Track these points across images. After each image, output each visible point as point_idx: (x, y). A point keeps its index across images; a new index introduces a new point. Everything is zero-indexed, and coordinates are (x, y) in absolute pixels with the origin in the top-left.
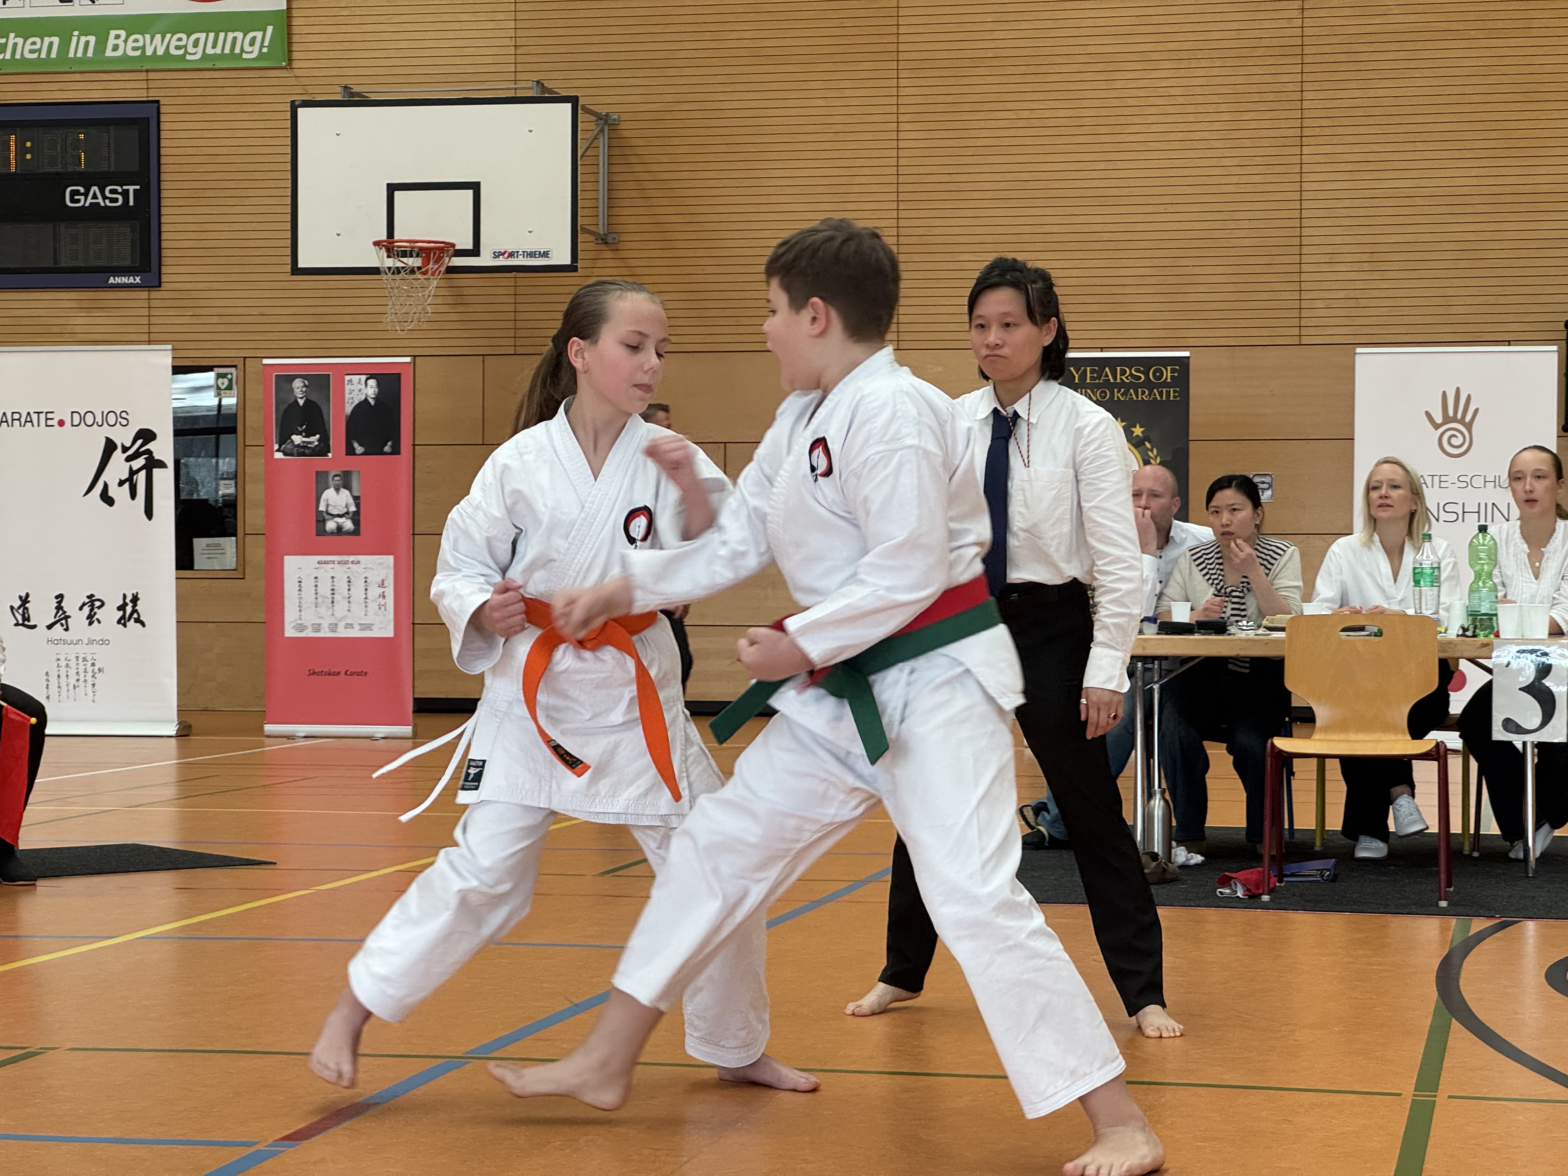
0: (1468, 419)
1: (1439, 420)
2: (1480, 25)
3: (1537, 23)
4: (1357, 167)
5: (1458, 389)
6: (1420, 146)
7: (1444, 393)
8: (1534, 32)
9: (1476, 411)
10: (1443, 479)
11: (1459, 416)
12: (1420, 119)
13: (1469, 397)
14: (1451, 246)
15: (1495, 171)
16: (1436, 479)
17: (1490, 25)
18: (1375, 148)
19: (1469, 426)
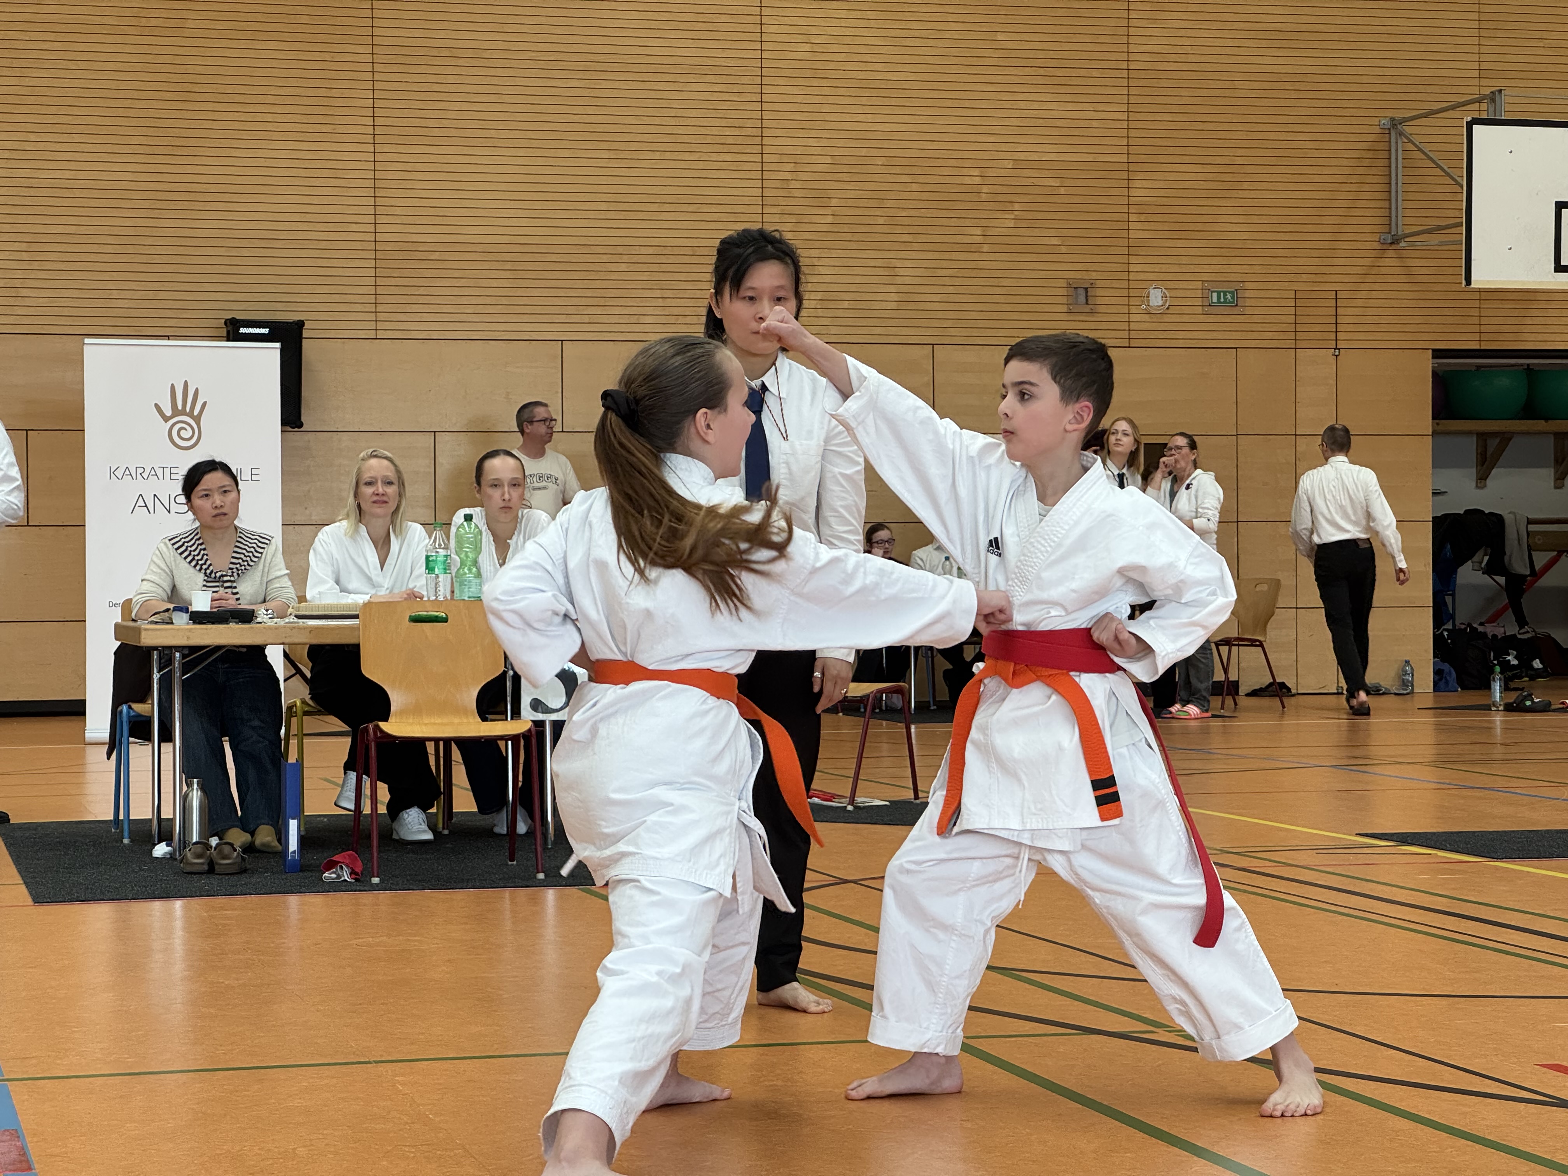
0: (196, 413)
1: (168, 413)
2: (134, 22)
3: (190, 24)
4: (15, 155)
5: (186, 383)
6: (77, 138)
7: (173, 386)
8: (187, 33)
9: (204, 405)
10: (173, 471)
11: (188, 410)
12: (76, 111)
13: (197, 391)
14: (110, 240)
15: (152, 168)
16: (167, 471)
17: (144, 22)
18: (32, 137)
19: (197, 419)
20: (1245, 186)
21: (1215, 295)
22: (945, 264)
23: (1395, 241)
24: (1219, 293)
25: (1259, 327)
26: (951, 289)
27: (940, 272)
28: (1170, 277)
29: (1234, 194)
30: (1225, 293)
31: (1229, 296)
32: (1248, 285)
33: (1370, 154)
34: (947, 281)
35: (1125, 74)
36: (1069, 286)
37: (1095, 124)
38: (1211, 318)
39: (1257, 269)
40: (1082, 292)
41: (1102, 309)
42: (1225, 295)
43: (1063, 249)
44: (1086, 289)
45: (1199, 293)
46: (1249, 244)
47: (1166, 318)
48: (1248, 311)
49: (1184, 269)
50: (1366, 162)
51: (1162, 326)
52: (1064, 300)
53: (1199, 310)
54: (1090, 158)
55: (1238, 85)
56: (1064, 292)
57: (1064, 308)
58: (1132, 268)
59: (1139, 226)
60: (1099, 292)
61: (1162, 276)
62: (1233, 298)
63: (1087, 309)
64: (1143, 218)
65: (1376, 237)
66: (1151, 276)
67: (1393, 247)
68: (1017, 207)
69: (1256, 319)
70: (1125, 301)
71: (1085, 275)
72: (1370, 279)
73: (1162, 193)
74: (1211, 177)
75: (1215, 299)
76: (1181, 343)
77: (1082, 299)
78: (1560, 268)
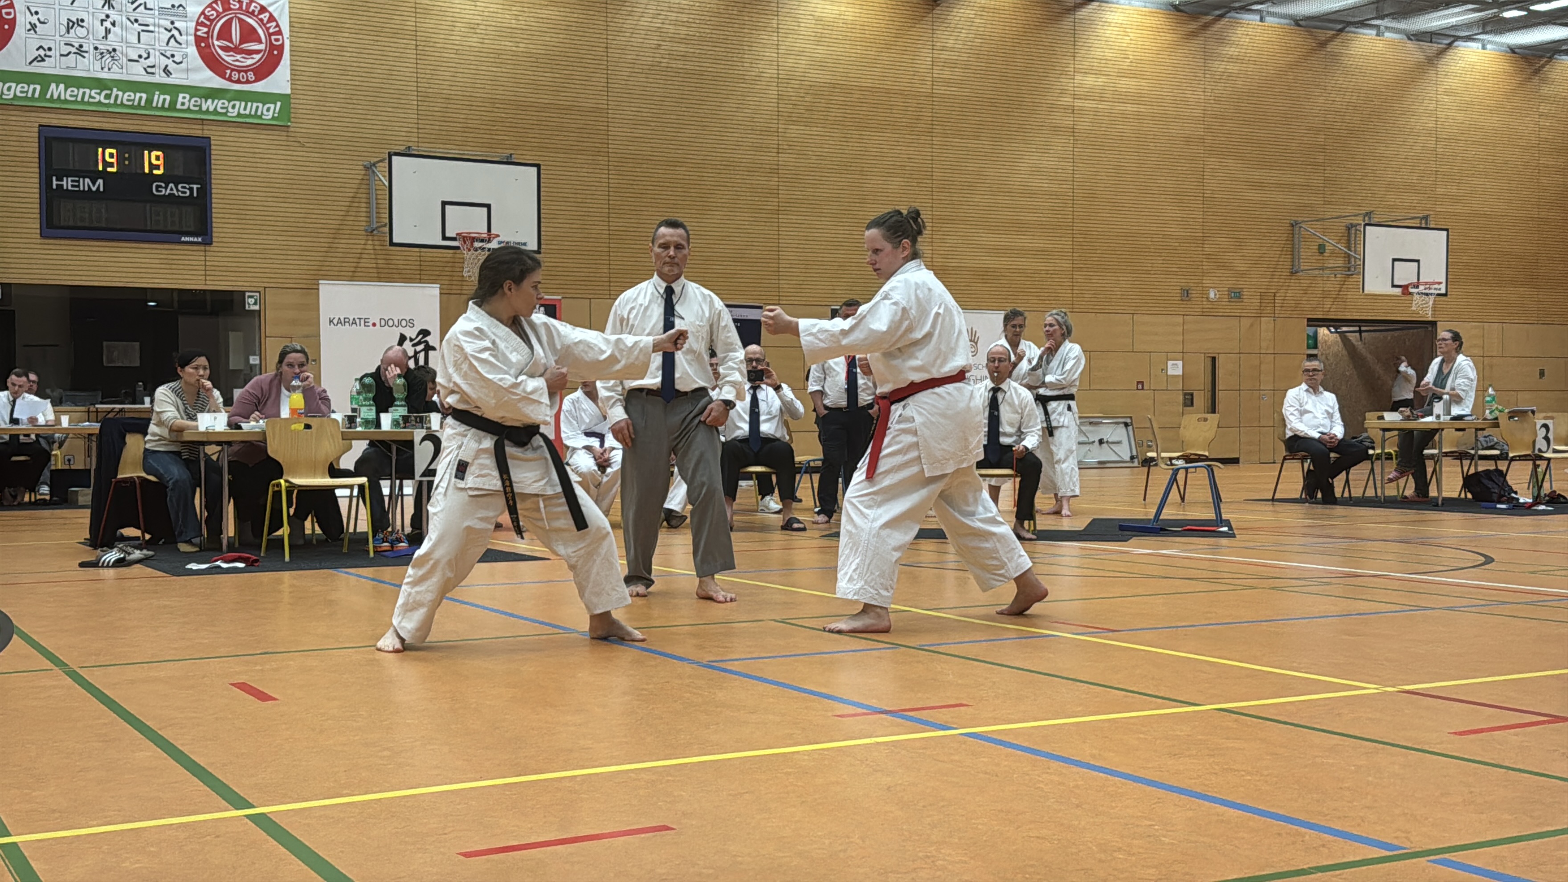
20: (1243, 247)
21: (1233, 293)
25: (1248, 308)
27: (1136, 283)
28: (1217, 285)
29: (1239, 251)
30: (1236, 292)
31: (1237, 294)
32: (1245, 289)
35: (1202, 199)
36: (1181, 289)
37: (1192, 220)
38: (1233, 303)
39: (1247, 283)
40: (1185, 291)
41: (1193, 299)
43: (1179, 273)
44: (1188, 291)
45: (1227, 293)
46: (1245, 272)
47: (1215, 303)
48: (1244, 300)
49: (1222, 282)
50: (1286, 238)
51: (1215, 307)
52: (1178, 295)
53: (1227, 300)
54: (1189, 234)
56: (1179, 291)
57: (1180, 299)
58: (1205, 282)
59: (1206, 264)
60: (1192, 292)
61: (1214, 285)
62: (1239, 294)
63: (1187, 298)
65: (1289, 270)
66: (1211, 285)
67: (1296, 275)
68: (1163, 255)
69: (1247, 304)
70: (1201, 296)
71: (1188, 285)
73: (1214, 250)
74: (1232, 243)
75: (1232, 295)
76: (1219, 314)
77: (1186, 295)
78: (1393, 286)
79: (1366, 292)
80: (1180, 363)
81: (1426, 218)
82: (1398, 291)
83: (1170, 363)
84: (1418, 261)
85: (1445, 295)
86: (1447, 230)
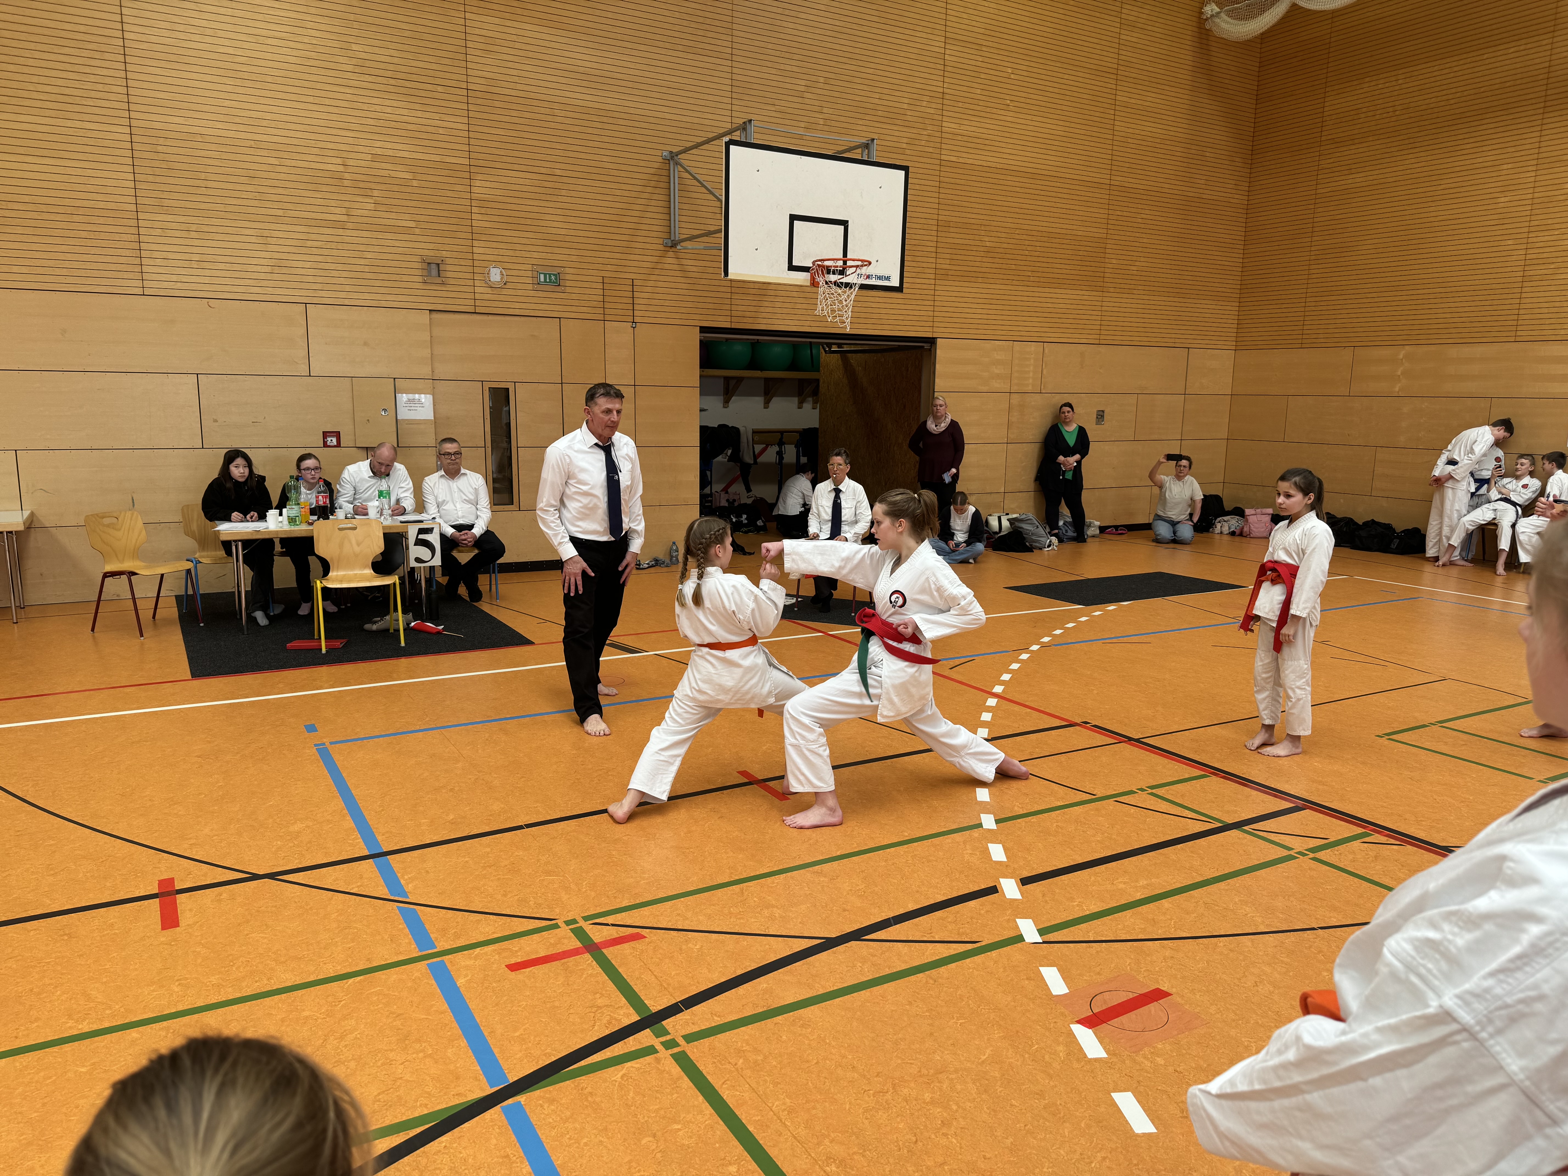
20: (564, 193)
21: (542, 276)
22: (313, 237)
23: (674, 245)
24: (545, 275)
25: (576, 303)
26: (320, 259)
27: (309, 243)
28: (506, 259)
29: (555, 198)
30: (550, 275)
31: (553, 277)
32: (568, 270)
33: (656, 178)
34: (315, 251)
35: (465, 92)
36: (424, 261)
37: (441, 131)
38: (540, 294)
39: (574, 258)
40: (434, 266)
41: (452, 281)
42: (550, 277)
43: (417, 231)
44: (438, 264)
45: (529, 274)
46: (567, 239)
47: (504, 292)
48: (568, 290)
49: (518, 253)
50: (653, 184)
51: (502, 298)
52: (419, 272)
53: (530, 287)
54: (438, 158)
55: (557, 112)
56: (419, 266)
57: (420, 279)
58: (475, 250)
59: (480, 217)
60: (449, 268)
61: (500, 258)
62: (556, 279)
63: (439, 280)
64: (483, 211)
65: (661, 241)
66: (492, 258)
67: (673, 249)
68: (376, 193)
69: (574, 296)
70: (470, 276)
71: (438, 254)
72: (657, 272)
73: (498, 192)
74: (536, 183)
75: (542, 279)
76: (517, 312)
77: (434, 272)
78: (792, 268)
79: (730, 277)
80: (426, 399)
81: (866, 146)
82: (802, 278)
83: (403, 398)
84: (844, 223)
85: (899, 289)
86: (906, 169)
